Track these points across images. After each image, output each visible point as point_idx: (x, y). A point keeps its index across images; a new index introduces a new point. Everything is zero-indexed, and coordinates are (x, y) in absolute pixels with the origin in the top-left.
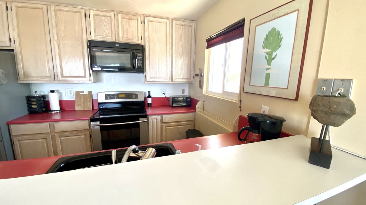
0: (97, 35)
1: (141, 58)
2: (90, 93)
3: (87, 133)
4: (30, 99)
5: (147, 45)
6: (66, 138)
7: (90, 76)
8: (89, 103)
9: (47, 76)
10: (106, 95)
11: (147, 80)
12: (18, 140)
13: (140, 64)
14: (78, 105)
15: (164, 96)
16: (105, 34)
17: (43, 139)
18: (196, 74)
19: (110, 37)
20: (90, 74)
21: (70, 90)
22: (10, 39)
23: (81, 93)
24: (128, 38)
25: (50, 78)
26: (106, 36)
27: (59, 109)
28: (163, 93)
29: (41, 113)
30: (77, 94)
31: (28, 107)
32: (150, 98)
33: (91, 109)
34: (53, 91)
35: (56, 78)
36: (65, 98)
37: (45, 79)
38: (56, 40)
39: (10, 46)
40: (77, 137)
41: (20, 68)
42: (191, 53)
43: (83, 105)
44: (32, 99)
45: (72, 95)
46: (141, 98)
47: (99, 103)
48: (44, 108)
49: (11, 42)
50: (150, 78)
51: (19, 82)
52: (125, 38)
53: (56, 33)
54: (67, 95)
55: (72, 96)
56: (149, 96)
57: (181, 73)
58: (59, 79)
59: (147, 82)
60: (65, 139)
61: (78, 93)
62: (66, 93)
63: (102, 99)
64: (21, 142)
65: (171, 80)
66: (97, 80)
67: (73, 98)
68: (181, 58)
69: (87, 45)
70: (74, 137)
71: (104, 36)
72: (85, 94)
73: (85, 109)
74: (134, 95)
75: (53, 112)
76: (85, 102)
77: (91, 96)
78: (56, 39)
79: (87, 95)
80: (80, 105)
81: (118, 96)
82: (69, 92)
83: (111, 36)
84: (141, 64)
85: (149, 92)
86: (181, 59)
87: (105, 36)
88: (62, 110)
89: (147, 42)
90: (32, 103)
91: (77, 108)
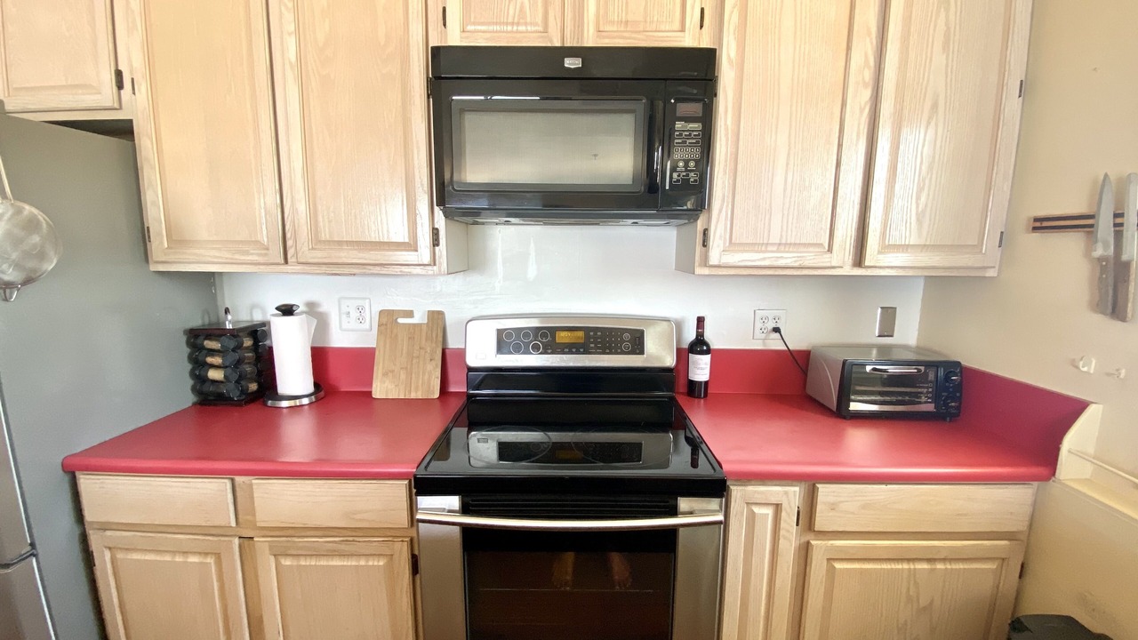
0: (474, 24)
1: (696, 126)
2: (437, 318)
3: (398, 545)
4: (199, 341)
5: (733, 54)
6: (303, 562)
7: (436, 242)
8: (430, 367)
9: (257, 242)
10: (500, 332)
11: (714, 260)
12: (110, 548)
13: (686, 165)
14: (385, 374)
15: (775, 344)
16: (511, 12)
17: (206, 554)
18: (1036, 220)
19: (536, 24)
20: (435, 232)
21: (360, 302)
22: (119, 74)
23: (401, 321)
24: (627, 22)
25: (268, 249)
26: (518, 24)
27: (310, 388)
28: (771, 325)
29: (239, 404)
30: (384, 321)
31: (192, 374)
32: (702, 353)
33: (437, 395)
34: (287, 310)
35: (290, 253)
36: (340, 338)
37: (247, 253)
38: (290, 63)
39: (116, 105)
40: (352, 562)
41: (155, 204)
42: (1001, 86)
43: (403, 376)
44: (209, 344)
45: (367, 325)
46: (658, 353)
47: (470, 369)
48: (252, 380)
49: (120, 86)
50: (732, 245)
51: (153, 268)
52: (612, 22)
53: (292, 28)
54: (345, 326)
55: (366, 330)
56: (699, 345)
57: (924, 211)
58: (300, 255)
59: (706, 271)
60: (299, 567)
61: (388, 320)
62: (344, 317)
63: (482, 353)
64: (120, 555)
65: (849, 258)
66: (468, 261)
67: (368, 341)
68: (930, 118)
69: (428, 77)
70: (336, 562)
71: (507, 24)
72: (414, 325)
73: (413, 396)
74: (626, 336)
75: (285, 404)
76: (414, 361)
77: (440, 335)
78: (293, 59)
79: (425, 328)
80: (392, 371)
81: (554, 337)
82: (355, 314)
83: (539, 19)
84: (692, 164)
85: (700, 321)
86: (933, 123)
87: (513, 24)
88: (322, 394)
89: (732, 37)
90: (209, 360)
91: (382, 388)
